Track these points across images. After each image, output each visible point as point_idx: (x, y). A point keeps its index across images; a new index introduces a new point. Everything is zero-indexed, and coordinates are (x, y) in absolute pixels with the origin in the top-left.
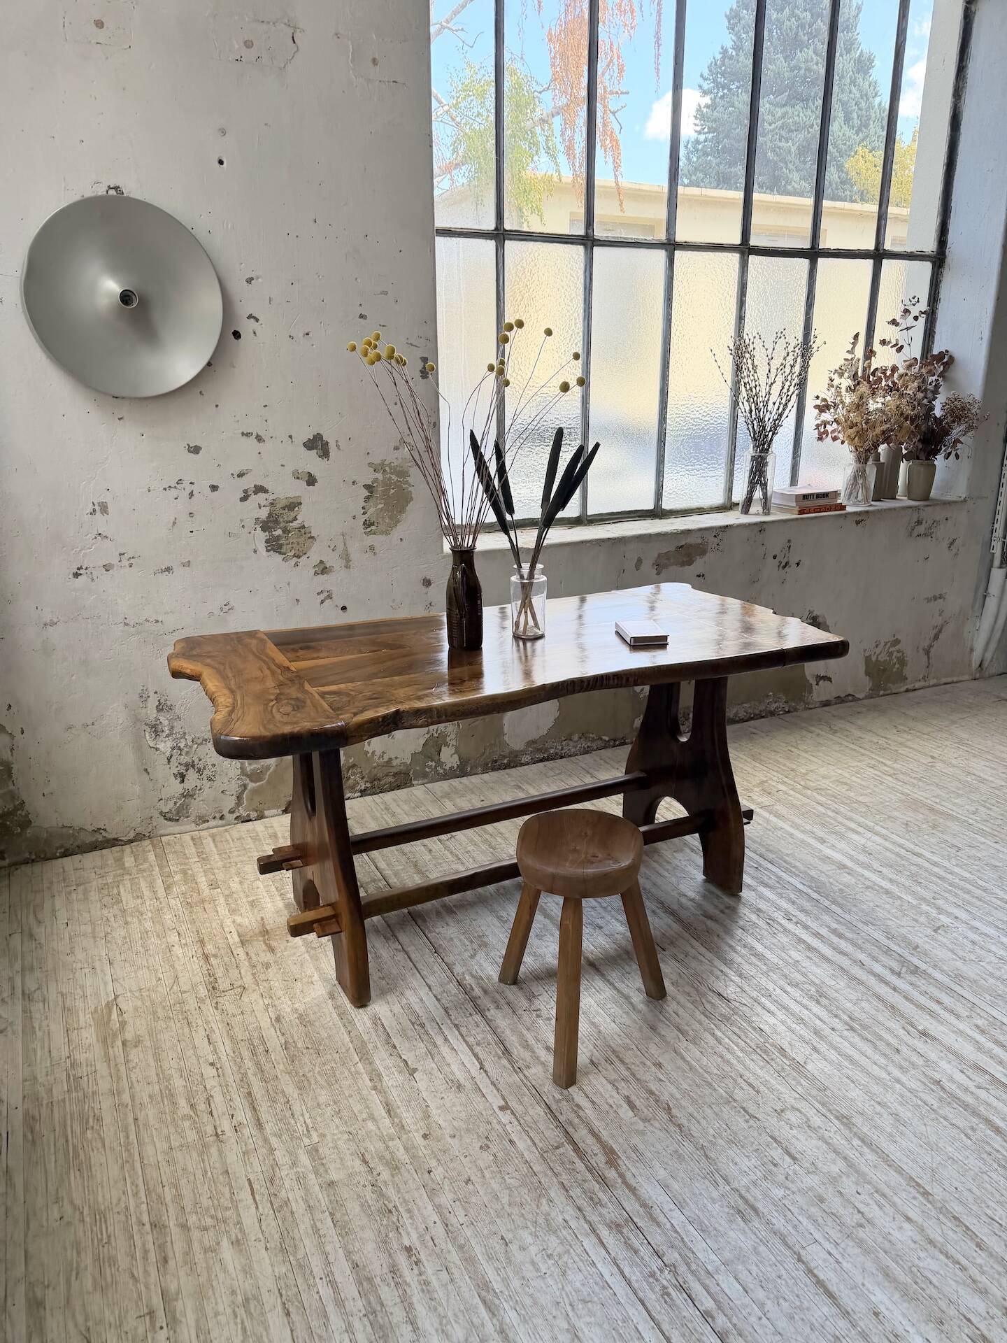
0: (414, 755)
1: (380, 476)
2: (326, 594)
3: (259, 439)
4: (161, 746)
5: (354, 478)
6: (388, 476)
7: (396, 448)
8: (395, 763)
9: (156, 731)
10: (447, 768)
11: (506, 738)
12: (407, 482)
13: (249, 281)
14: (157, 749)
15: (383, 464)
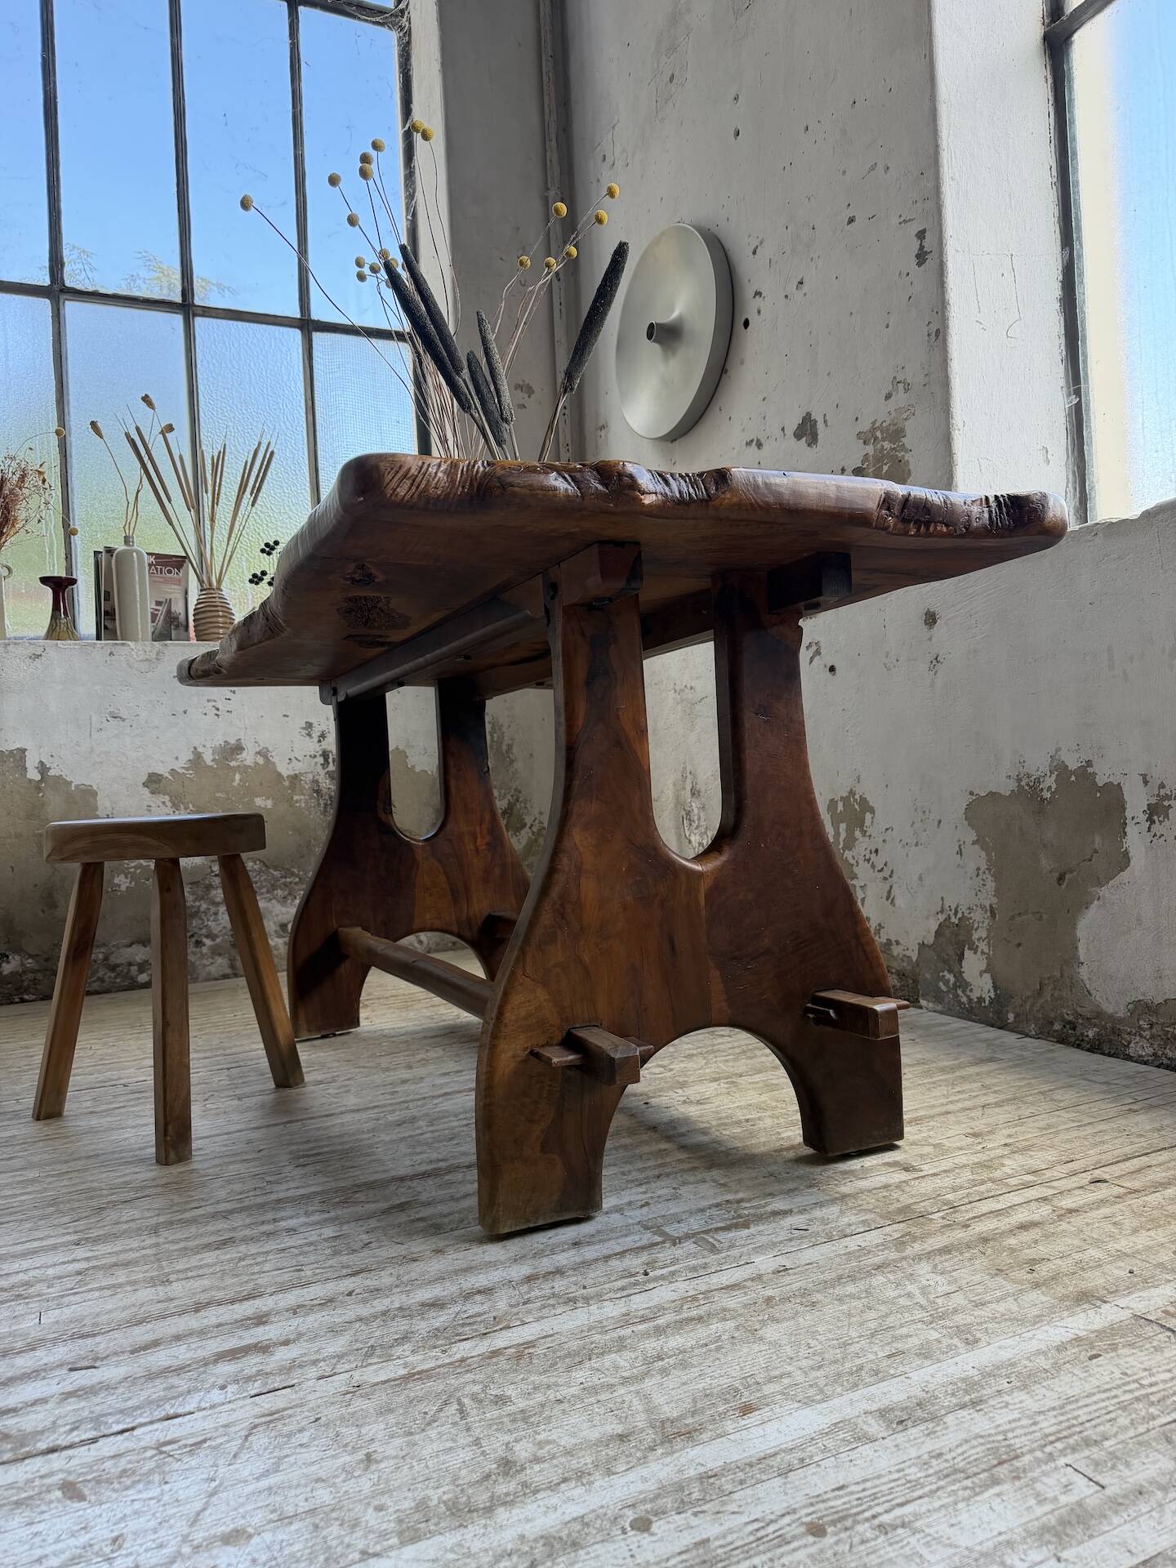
0: (922, 945)
1: (870, 449)
2: (814, 648)
3: (759, 445)
4: (693, 838)
5: (842, 464)
6: (879, 446)
7: (888, 397)
8: (896, 951)
9: (690, 820)
10: (974, 996)
11: (1084, 972)
12: (903, 448)
13: (754, 253)
14: (690, 842)
15: (873, 429)
